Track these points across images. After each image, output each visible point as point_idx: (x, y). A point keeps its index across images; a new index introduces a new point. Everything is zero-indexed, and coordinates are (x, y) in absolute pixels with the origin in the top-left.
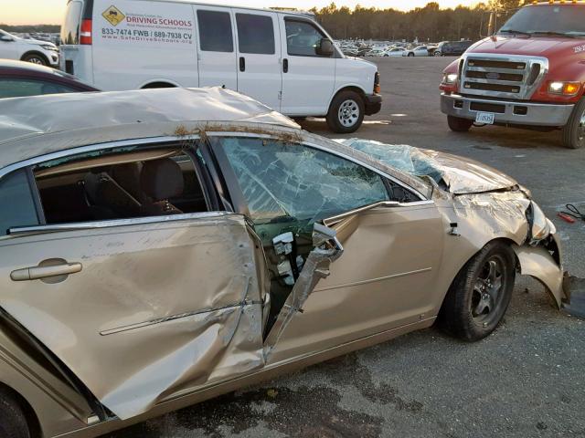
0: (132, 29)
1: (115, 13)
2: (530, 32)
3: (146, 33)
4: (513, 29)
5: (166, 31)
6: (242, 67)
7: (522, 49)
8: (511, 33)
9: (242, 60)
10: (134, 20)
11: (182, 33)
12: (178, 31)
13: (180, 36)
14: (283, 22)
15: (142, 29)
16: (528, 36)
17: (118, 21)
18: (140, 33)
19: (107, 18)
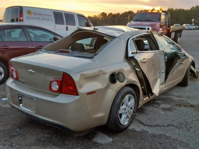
0: (35, 17)
1: (30, 12)
2: (142, 20)
3: (39, 18)
4: (137, 19)
5: (45, 18)
6: (67, 30)
7: (143, 24)
8: (137, 20)
9: (67, 27)
10: (35, 14)
11: (50, 18)
12: (48, 18)
13: (49, 19)
14: (77, 16)
15: (38, 17)
16: (142, 21)
17: (31, 14)
18: (38, 18)
19: (27, 13)
